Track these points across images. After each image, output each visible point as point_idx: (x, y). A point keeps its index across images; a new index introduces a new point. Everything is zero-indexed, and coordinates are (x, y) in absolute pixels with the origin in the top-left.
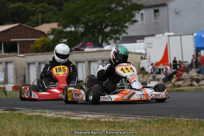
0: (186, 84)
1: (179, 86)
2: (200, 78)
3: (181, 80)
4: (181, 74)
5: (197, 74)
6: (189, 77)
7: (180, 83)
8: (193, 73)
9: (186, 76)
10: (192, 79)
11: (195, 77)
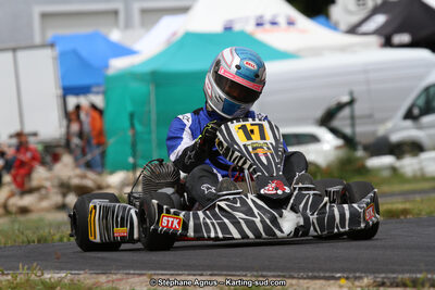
0: (45, 204)
1: (24, 211)
2: (89, 183)
3: (31, 191)
4: (29, 174)
5: (78, 171)
6: (56, 182)
7: (27, 200)
8: (66, 168)
9: (47, 179)
10: (65, 188)
11: (76, 181)
